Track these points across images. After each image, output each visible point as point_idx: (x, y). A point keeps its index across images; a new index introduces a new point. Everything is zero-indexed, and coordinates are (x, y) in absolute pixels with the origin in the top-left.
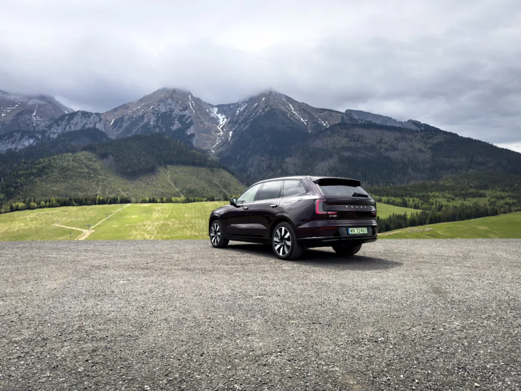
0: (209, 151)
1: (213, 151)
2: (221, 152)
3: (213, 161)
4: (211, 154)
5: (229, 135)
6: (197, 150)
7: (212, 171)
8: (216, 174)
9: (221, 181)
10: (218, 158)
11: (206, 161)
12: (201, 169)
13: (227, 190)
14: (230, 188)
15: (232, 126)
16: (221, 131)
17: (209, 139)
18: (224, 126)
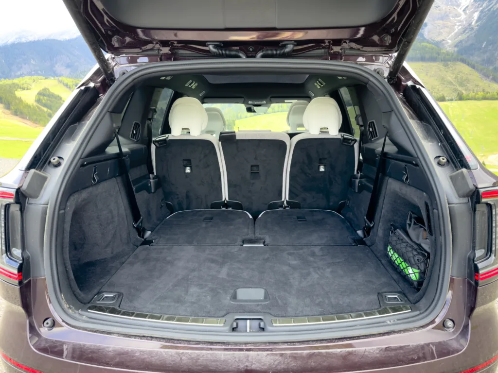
0: (444, 42)
1: (450, 41)
2: (461, 42)
3: (448, 54)
4: (446, 45)
5: (473, 18)
6: (428, 42)
7: (446, 65)
8: (451, 69)
9: (456, 77)
10: (456, 49)
11: (438, 55)
12: (432, 64)
13: (464, 88)
14: (468, 85)
15: (479, 5)
16: (463, 13)
17: (445, 26)
18: (467, 7)
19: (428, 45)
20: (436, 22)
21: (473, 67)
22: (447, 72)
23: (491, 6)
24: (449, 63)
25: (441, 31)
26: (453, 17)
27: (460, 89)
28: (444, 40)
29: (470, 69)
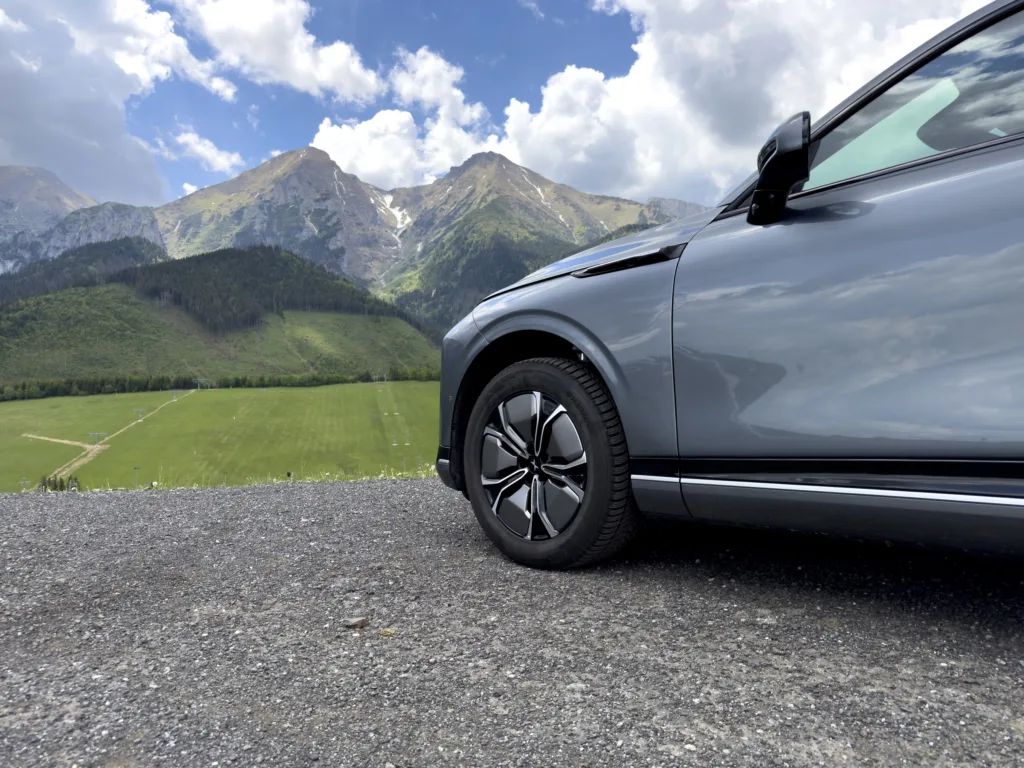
0: (374, 283)
4: (379, 289)
5: (416, 250)
7: (376, 321)
8: (384, 327)
9: (393, 343)
10: (393, 296)
12: (354, 317)
13: (407, 360)
14: (412, 356)
15: (422, 231)
16: (399, 241)
17: (374, 258)
18: (405, 231)
19: (344, 283)
20: (362, 249)
21: (418, 326)
22: (378, 331)
23: (439, 235)
24: (381, 318)
25: (369, 264)
26: (386, 245)
27: (400, 361)
28: (374, 280)
29: (413, 329)
